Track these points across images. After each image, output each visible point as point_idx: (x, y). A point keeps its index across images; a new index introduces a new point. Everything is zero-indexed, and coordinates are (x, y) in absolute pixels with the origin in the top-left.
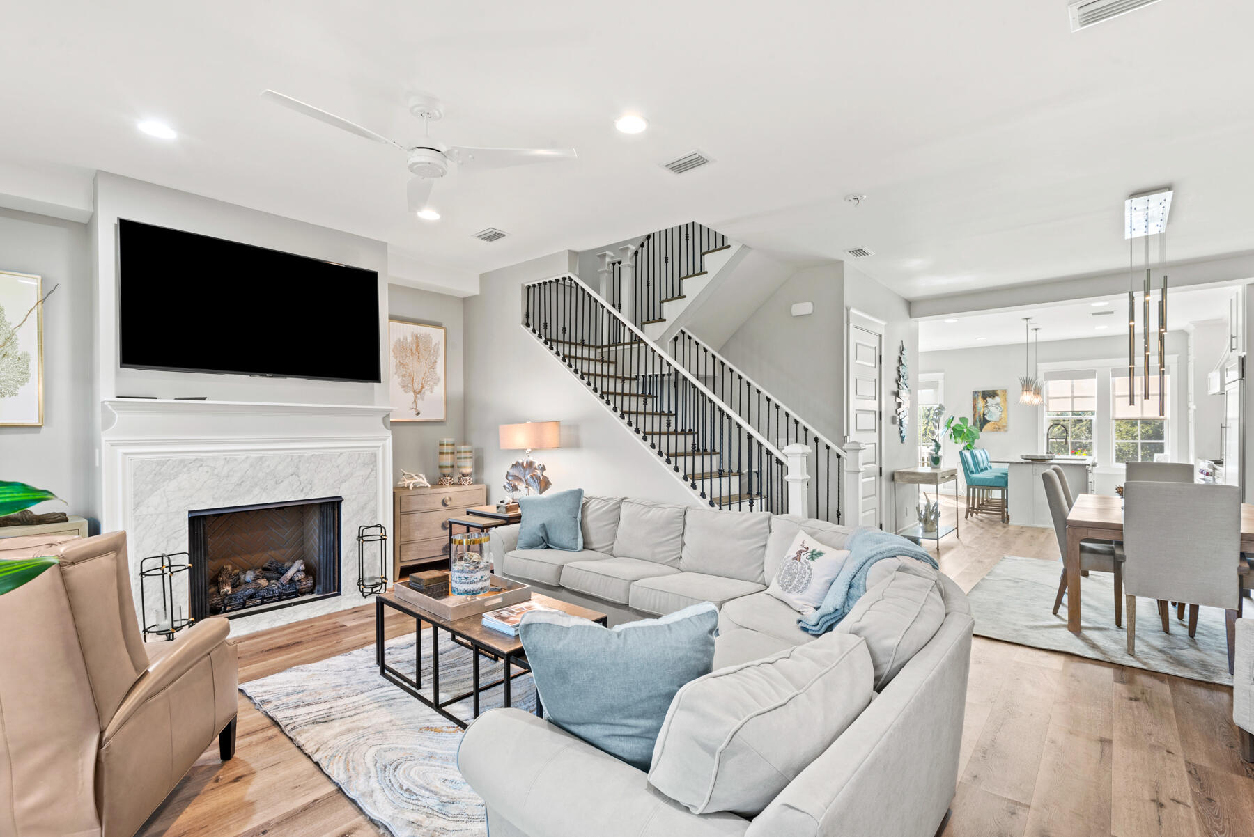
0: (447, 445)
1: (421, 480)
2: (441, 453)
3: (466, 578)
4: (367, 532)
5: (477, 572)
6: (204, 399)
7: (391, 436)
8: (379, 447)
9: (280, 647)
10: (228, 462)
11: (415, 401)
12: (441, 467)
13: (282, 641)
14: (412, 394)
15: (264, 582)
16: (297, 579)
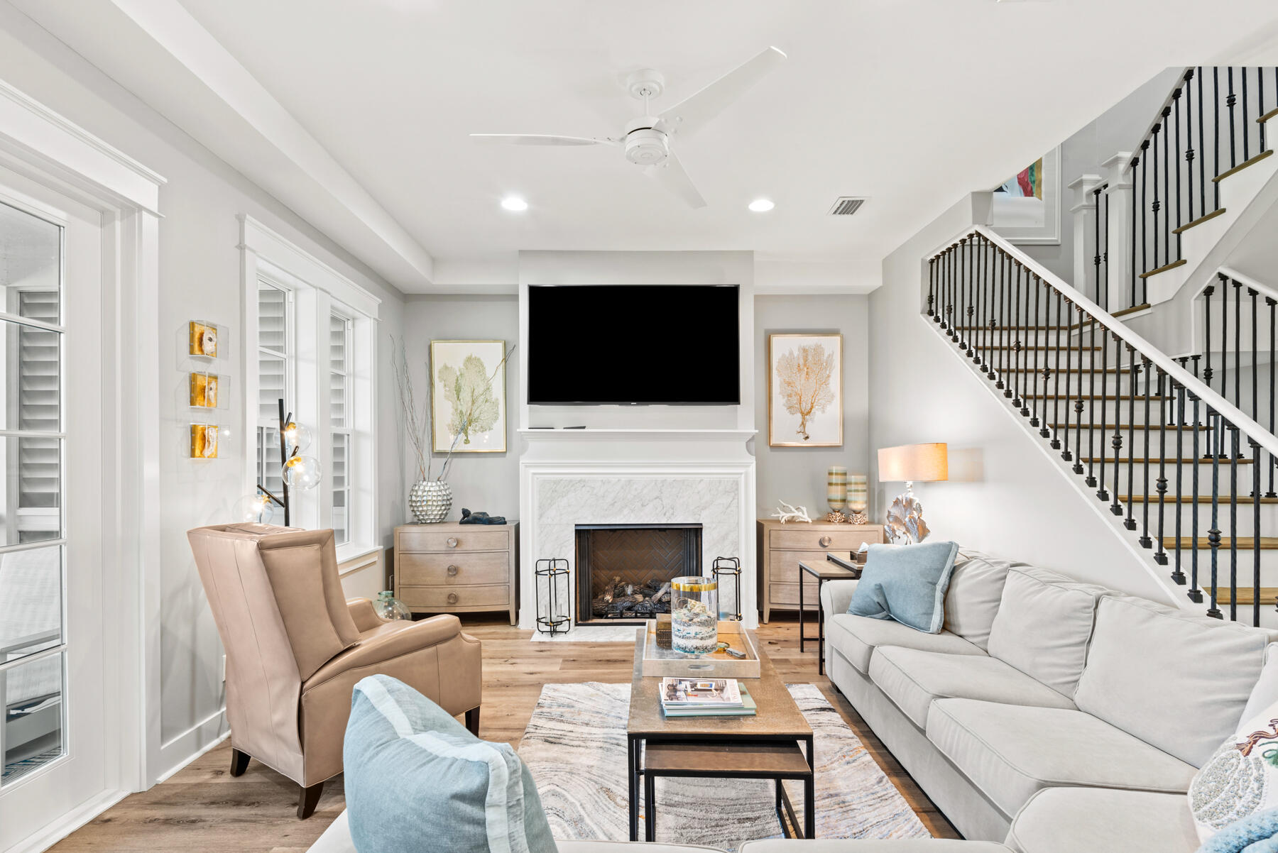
0: (837, 474)
1: (800, 514)
2: (830, 484)
3: (679, 630)
6: (584, 428)
7: (755, 462)
8: (741, 474)
9: (608, 661)
10: (604, 483)
11: (803, 423)
12: (830, 500)
13: (615, 656)
14: (799, 415)
15: (639, 598)
16: (664, 600)
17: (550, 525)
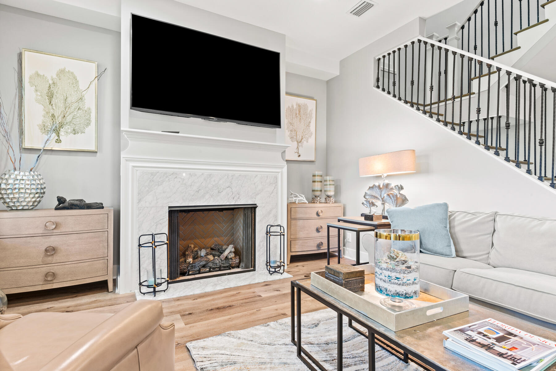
0: (318, 176)
2: (314, 182)
4: (273, 229)
5: (410, 272)
6: (178, 132)
7: (286, 165)
8: (279, 172)
9: (218, 308)
10: (191, 176)
11: (297, 147)
12: (313, 191)
13: (220, 303)
14: (296, 142)
15: (211, 257)
16: (230, 257)
17: (147, 207)
